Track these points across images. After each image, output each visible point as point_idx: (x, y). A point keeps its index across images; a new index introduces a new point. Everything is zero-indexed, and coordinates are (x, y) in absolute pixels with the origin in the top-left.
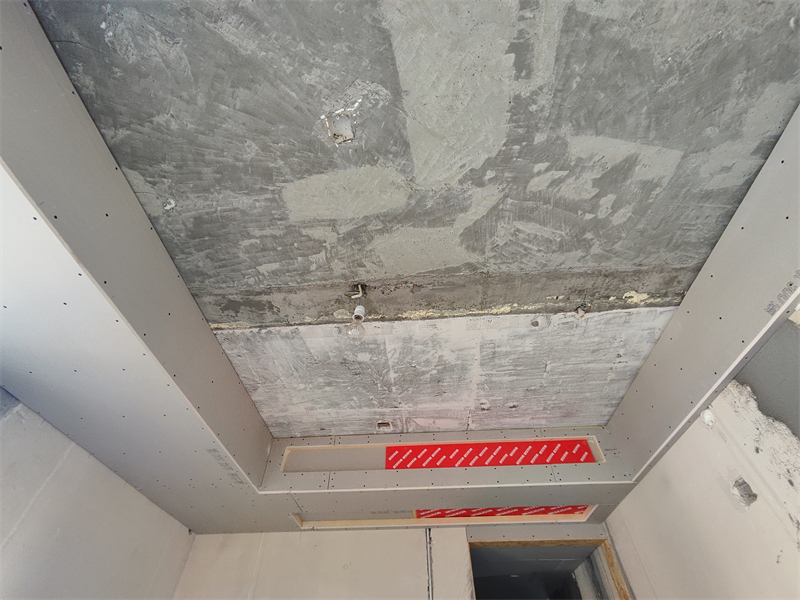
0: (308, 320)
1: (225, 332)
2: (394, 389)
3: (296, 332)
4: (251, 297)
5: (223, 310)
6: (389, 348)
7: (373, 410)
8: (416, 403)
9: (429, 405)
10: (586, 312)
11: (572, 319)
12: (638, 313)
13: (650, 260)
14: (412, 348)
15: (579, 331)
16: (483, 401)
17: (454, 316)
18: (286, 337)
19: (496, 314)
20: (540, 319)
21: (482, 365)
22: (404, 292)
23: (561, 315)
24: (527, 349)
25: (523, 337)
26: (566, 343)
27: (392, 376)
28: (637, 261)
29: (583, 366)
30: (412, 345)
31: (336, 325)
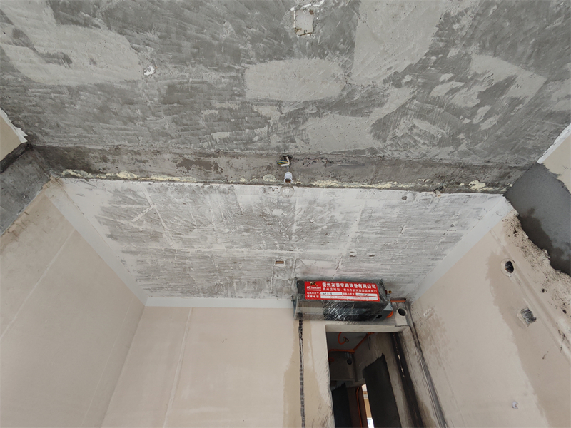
0: (243, 180)
1: (176, 184)
2: (293, 237)
3: (231, 189)
4: (202, 158)
5: (178, 166)
6: (298, 207)
7: (275, 251)
8: (307, 249)
9: (314, 250)
10: (442, 193)
11: (431, 197)
12: (475, 197)
13: (497, 158)
14: (314, 208)
15: (432, 206)
16: (353, 250)
17: (350, 188)
18: (223, 192)
19: (380, 189)
20: (409, 195)
21: (359, 225)
22: (319, 166)
23: (423, 193)
24: (393, 216)
25: (393, 207)
26: (421, 214)
27: (295, 227)
28: (487, 159)
29: (427, 231)
30: (315, 206)
31: (263, 186)
